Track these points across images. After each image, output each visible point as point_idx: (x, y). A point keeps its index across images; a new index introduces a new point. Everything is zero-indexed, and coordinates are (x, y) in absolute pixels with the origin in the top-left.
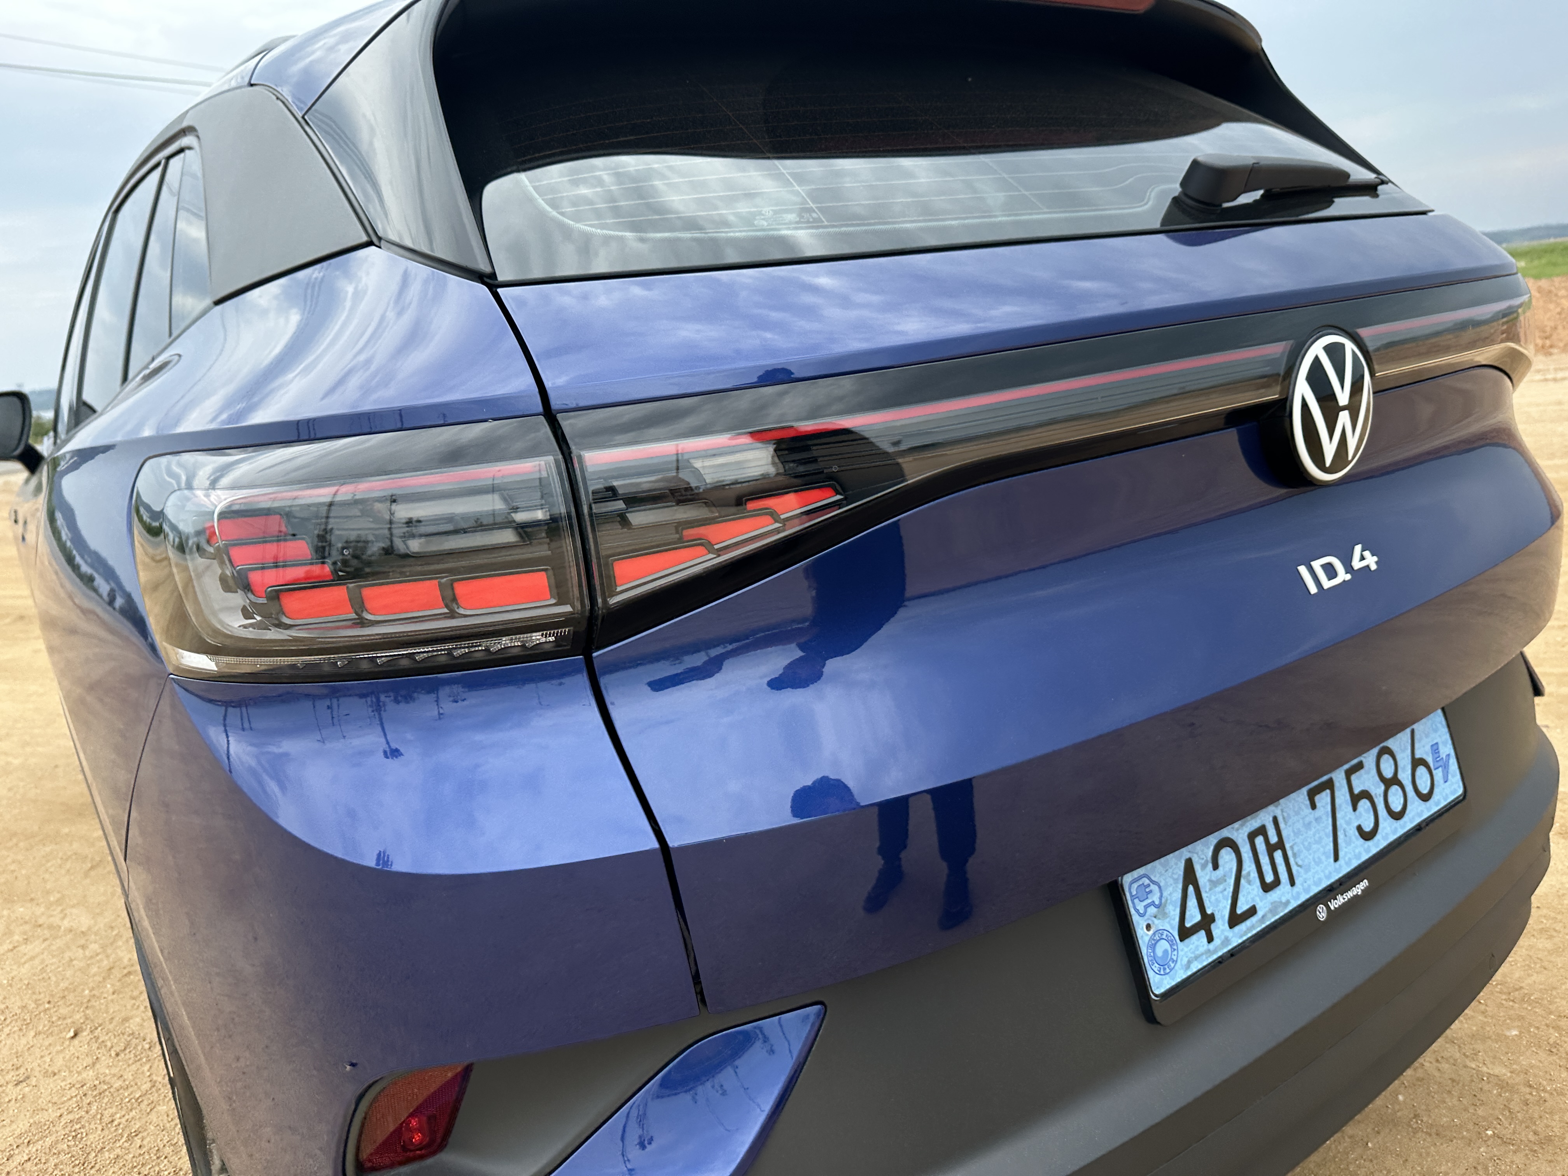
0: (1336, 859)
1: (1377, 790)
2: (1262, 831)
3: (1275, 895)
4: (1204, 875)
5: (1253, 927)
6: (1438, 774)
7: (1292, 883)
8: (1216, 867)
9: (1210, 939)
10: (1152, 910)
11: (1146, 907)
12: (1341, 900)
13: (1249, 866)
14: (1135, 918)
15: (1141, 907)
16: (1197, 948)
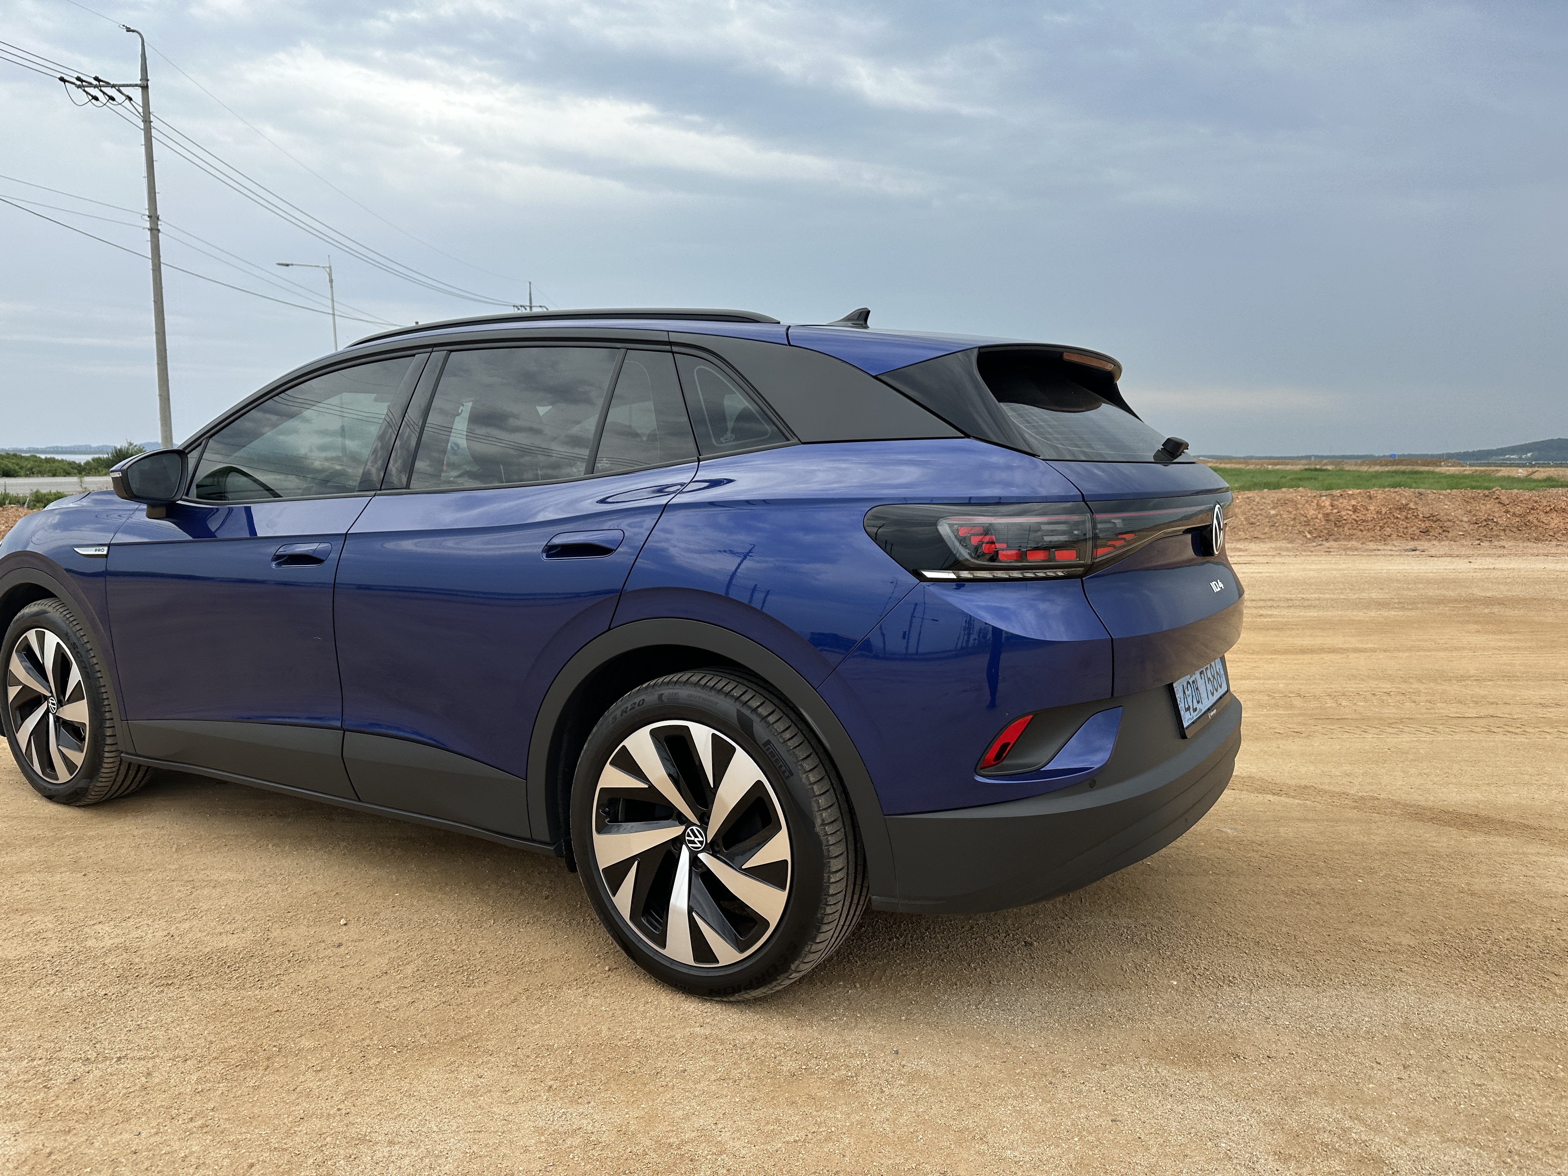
0: (1208, 699)
1: (1212, 680)
2: (1194, 682)
3: (1200, 705)
6: (1222, 680)
7: (1202, 703)
8: (1188, 690)
9: (1191, 714)
10: (1179, 699)
11: (1178, 697)
13: (1194, 693)
16: (1189, 716)
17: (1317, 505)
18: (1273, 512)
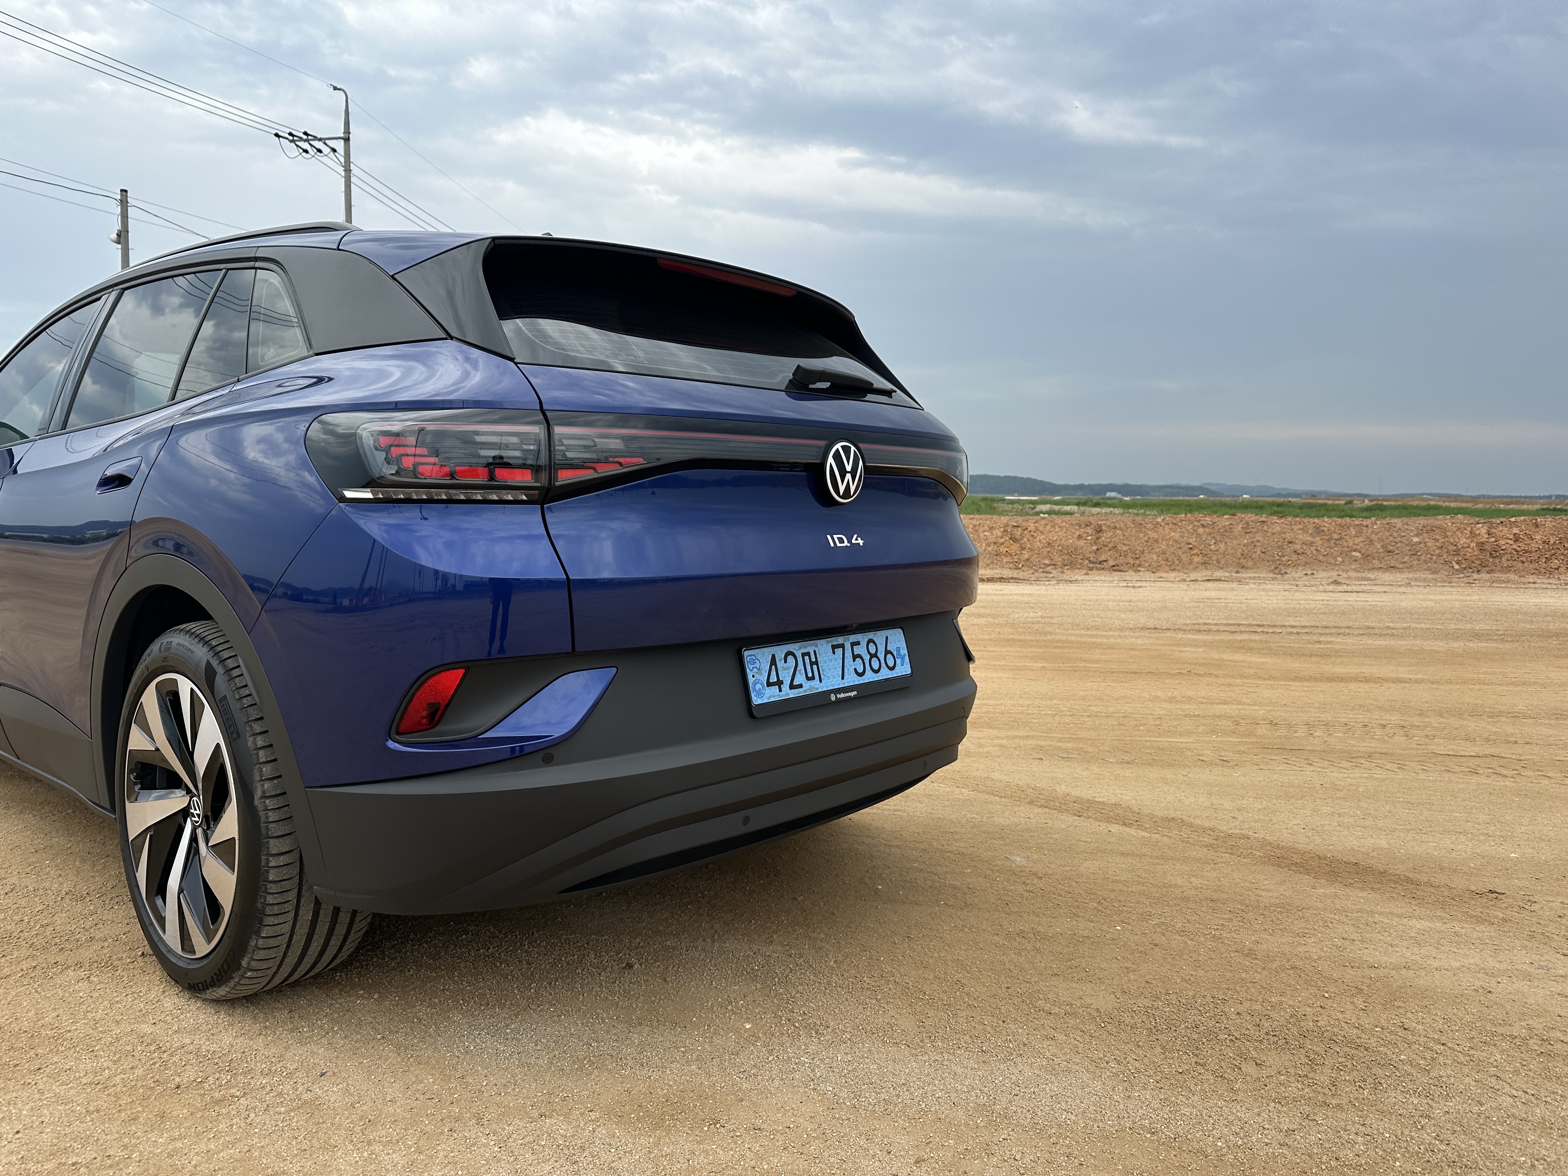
0: (843, 678)
1: (867, 657)
2: (808, 654)
3: (812, 683)
4: (780, 664)
5: (800, 693)
6: (898, 661)
7: (821, 681)
8: (785, 662)
9: (780, 690)
10: (755, 670)
11: (753, 668)
12: (842, 695)
13: (801, 666)
14: (748, 670)
15: (751, 667)
16: (774, 692)
17: (1471, 533)
18: (1416, 539)
